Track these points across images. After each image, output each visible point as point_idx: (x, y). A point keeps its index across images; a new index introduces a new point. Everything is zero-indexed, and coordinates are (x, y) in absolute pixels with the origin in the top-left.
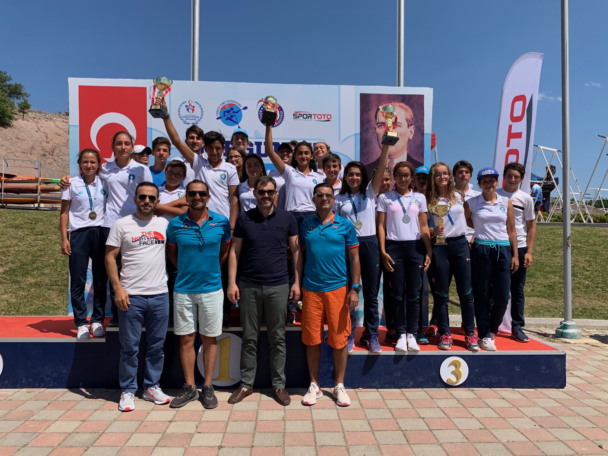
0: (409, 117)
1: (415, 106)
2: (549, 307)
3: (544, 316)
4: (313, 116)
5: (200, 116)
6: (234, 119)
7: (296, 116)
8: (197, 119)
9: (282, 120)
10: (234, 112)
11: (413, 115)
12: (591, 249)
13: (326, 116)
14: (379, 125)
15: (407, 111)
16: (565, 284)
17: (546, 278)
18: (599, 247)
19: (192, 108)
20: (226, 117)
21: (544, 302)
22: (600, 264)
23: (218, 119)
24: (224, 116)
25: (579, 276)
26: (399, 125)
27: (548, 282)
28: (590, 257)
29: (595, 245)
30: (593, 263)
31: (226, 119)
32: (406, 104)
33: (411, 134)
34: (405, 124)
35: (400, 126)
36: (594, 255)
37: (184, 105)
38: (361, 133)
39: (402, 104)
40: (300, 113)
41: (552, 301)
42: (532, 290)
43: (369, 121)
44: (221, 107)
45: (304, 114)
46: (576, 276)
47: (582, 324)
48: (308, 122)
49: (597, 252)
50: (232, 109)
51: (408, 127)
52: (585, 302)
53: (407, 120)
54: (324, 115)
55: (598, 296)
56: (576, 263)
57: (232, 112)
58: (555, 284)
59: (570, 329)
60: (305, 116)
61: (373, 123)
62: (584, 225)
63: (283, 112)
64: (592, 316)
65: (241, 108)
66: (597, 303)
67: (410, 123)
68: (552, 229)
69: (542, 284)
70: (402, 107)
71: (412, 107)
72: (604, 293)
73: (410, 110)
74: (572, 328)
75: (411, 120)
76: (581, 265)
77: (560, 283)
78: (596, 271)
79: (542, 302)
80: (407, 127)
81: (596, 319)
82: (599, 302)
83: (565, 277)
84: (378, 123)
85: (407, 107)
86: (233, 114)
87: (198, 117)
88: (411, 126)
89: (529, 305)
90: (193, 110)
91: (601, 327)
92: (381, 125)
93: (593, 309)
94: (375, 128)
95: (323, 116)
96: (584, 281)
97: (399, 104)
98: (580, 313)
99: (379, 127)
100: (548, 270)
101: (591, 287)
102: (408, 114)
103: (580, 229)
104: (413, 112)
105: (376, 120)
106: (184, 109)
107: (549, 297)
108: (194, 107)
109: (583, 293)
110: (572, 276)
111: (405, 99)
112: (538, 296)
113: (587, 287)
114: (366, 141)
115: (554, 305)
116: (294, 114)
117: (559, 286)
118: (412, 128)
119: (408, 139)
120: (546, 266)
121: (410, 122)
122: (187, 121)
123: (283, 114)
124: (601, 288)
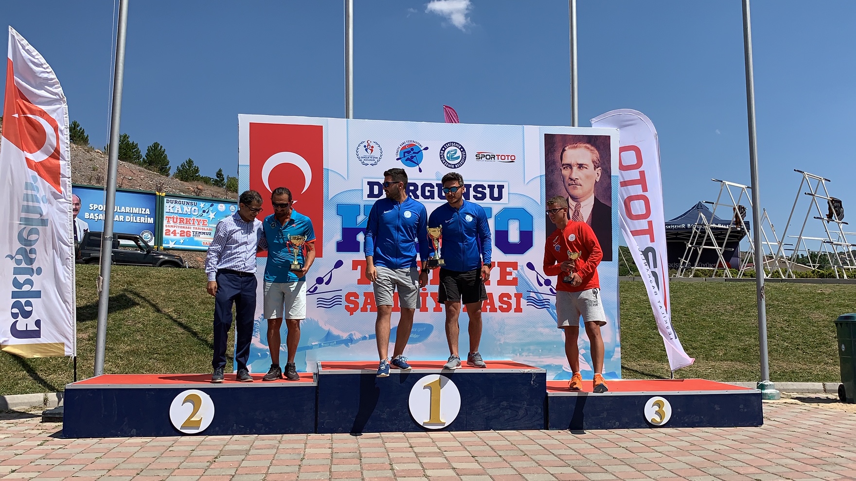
0: (595, 159)
1: (602, 147)
2: (744, 371)
3: (739, 380)
4: (496, 157)
5: (379, 156)
6: (414, 159)
7: (479, 156)
8: (376, 160)
9: (464, 161)
10: (414, 153)
11: (600, 157)
12: (789, 308)
13: (509, 157)
14: (564, 166)
15: (593, 153)
16: (761, 345)
17: (740, 341)
18: (799, 305)
19: (371, 148)
20: (406, 158)
21: (738, 366)
22: (801, 324)
23: (397, 159)
24: (404, 157)
25: (777, 337)
26: (586, 166)
27: (740, 345)
28: (789, 316)
29: (794, 302)
30: (792, 323)
31: (406, 160)
32: (592, 145)
33: (598, 176)
34: (592, 166)
35: (586, 168)
36: (793, 314)
37: (362, 145)
38: (546, 175)
39: (588, 146)
40: (482, 154)
41: (747, 365)
42: (725, 354)
43: (554, 163)
44: (401, 147)
45: (487, 155)
46: (774, 338)
47: (782, 388)
48: (491, 163)
49: (797, 311)
50: (412, 149)
51: (595, 169)
52: (784, 365)
53: (593, 162)
54: (508, 156)
55: (798, 358)
56: (774, 323)
57: (412, 152)
58: (750, 346)
59: (768, 389)
60: (488, 157)
61: (558, 164)
62: (782, 280)
63: (465, 152)
64: (792, 379)
65: (422, 149)
66: (798, 366)
67: (596, 165)
68: (744, 285)
69: (736, 347)
70: (588, 148)
71: (598, 148)
72: (805, 355)
73: (596, 152)
74: (771, 388)
75: (598, 162)
76: (779, 325)
77: (756, 345)
78: (796, 331)
79: (736, 366)
80: (593, 169)
81: (796, 381)
82: (800, 365)
83: (760, 338)
84: (563, 165)
85: (593, 148)
86: (414, 155)
87: (377, 158)
88: (598, 168)
89: (723, 369)
90: (372, 151)
91: (801, 389)
92: (567, 167)
93: (793, 372)
94: (561, 170)
95: (506, 157)
96: (782, 342)
97: (584, 145)
98: (778, 377)
99: (564, 168)
100: (742, 332)
101: (790, 350)
102: (594, 155)
103: (778, 285)
104: (599, 153)
105: (561, 160)
106: (362, 149)
107: (744, 360)
108: (372, 147)
109: (781, 356)
110: (768, 337)
111: (592, 141)
112: (732, 360)
113: (786, 348)
114: (551, 184)
115: (750, 369)
116: (476, 155)
117: (755, 349)
118: (599, 170)
119: (595, 181)
120: (740, 327)
121: (596, 163)
122: (366, 162)
123: (466, 155)
124: (802, 349)
